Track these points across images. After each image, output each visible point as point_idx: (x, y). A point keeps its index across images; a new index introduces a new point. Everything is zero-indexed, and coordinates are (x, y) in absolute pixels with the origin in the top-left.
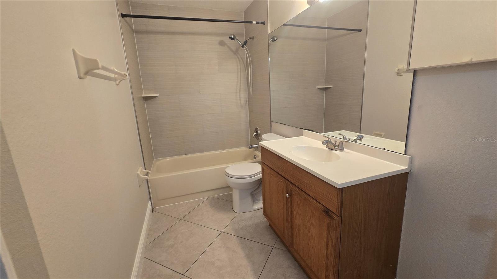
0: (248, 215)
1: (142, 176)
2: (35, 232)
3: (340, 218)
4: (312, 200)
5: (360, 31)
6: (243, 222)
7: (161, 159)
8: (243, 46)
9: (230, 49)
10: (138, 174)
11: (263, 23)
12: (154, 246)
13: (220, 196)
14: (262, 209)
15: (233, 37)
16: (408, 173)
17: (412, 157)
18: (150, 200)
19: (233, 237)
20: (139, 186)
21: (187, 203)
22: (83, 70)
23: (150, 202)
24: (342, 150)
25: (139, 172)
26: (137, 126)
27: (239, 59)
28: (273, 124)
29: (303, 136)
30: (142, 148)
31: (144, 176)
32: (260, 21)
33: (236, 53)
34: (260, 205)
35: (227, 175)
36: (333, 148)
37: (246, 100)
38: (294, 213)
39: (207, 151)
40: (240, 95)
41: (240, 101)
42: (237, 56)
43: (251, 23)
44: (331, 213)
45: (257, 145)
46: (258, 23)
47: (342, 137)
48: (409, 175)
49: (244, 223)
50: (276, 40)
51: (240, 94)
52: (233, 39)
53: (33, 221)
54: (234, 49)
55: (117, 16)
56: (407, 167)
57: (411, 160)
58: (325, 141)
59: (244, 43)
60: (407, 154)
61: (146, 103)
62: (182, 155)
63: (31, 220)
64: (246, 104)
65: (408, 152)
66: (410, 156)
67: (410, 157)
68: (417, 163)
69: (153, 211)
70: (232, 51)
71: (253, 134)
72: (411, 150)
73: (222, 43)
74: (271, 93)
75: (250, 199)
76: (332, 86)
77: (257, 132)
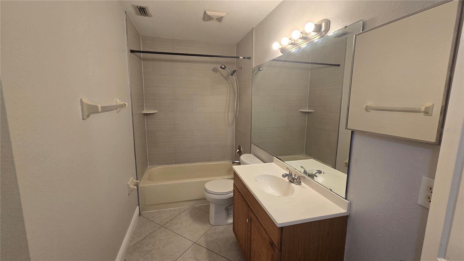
0: (221, 228)
1: (131, 186)
2: (28, 251)
3: (280, 252)
4: (263, 230)
5: (339, 65)
6: (215, 235)
7: (155, 167)
8: (232, 75)
9: (222, 75)
10: (128, 185)
11: (249, 58)
12: (134, 250)
13: (201, 206)
14: (232, 224)
15: (223, 67)
16: (347, 216)
17: (351, 203)
18: (139, 205)
19: (203, 250)
20: (128, 195)
21: (171, 210)
22: (86, 114)
23: (138, 207)
24: (299, 183)
25: (129, 183)
26: (133, 141)
27: (229, 83)
28: (252, 145)
29: (273, 163)
30: (135, 160)
31: (134, 186)
32: (246, 57)
33: (226, 78)
34: (231, 221)
35: (206, 190)
36: (292, 181)
37: (233, 119)
38: (252, 237)
39: (194, 162)
40: (228, 115)
41: (228, 119)
42: (227, 81)
43: (239, 58)
44: (274, 246)
45: (239, 161)
46: (244, 58)
47: (302, 171)
48: (348, 218)
49: (216, 237)
50: (261, 70)
51: (228, 113)
52: (224, 69)
53: (29, 243)
54: (226, 76)
55: (127, 53)
56: (346, 211)
57: (350, 205)
58: (285, 174)
59: (233, 72)
60: (347, 199)
61: (146, 118)
62: (173, 164)
63: (27, 242)
64: (233, 122)
65: (348, 198)
66: (349, 201)
67: (348, 203)
68: (354, 208)
69: (140, 215)
70: (224, 77)
71: (237, 151)
72: (350, 196)
73: (215, 70)
74: (252, 118)
75: (224, 213)
76: (313, 111)
77: (240, 149)
